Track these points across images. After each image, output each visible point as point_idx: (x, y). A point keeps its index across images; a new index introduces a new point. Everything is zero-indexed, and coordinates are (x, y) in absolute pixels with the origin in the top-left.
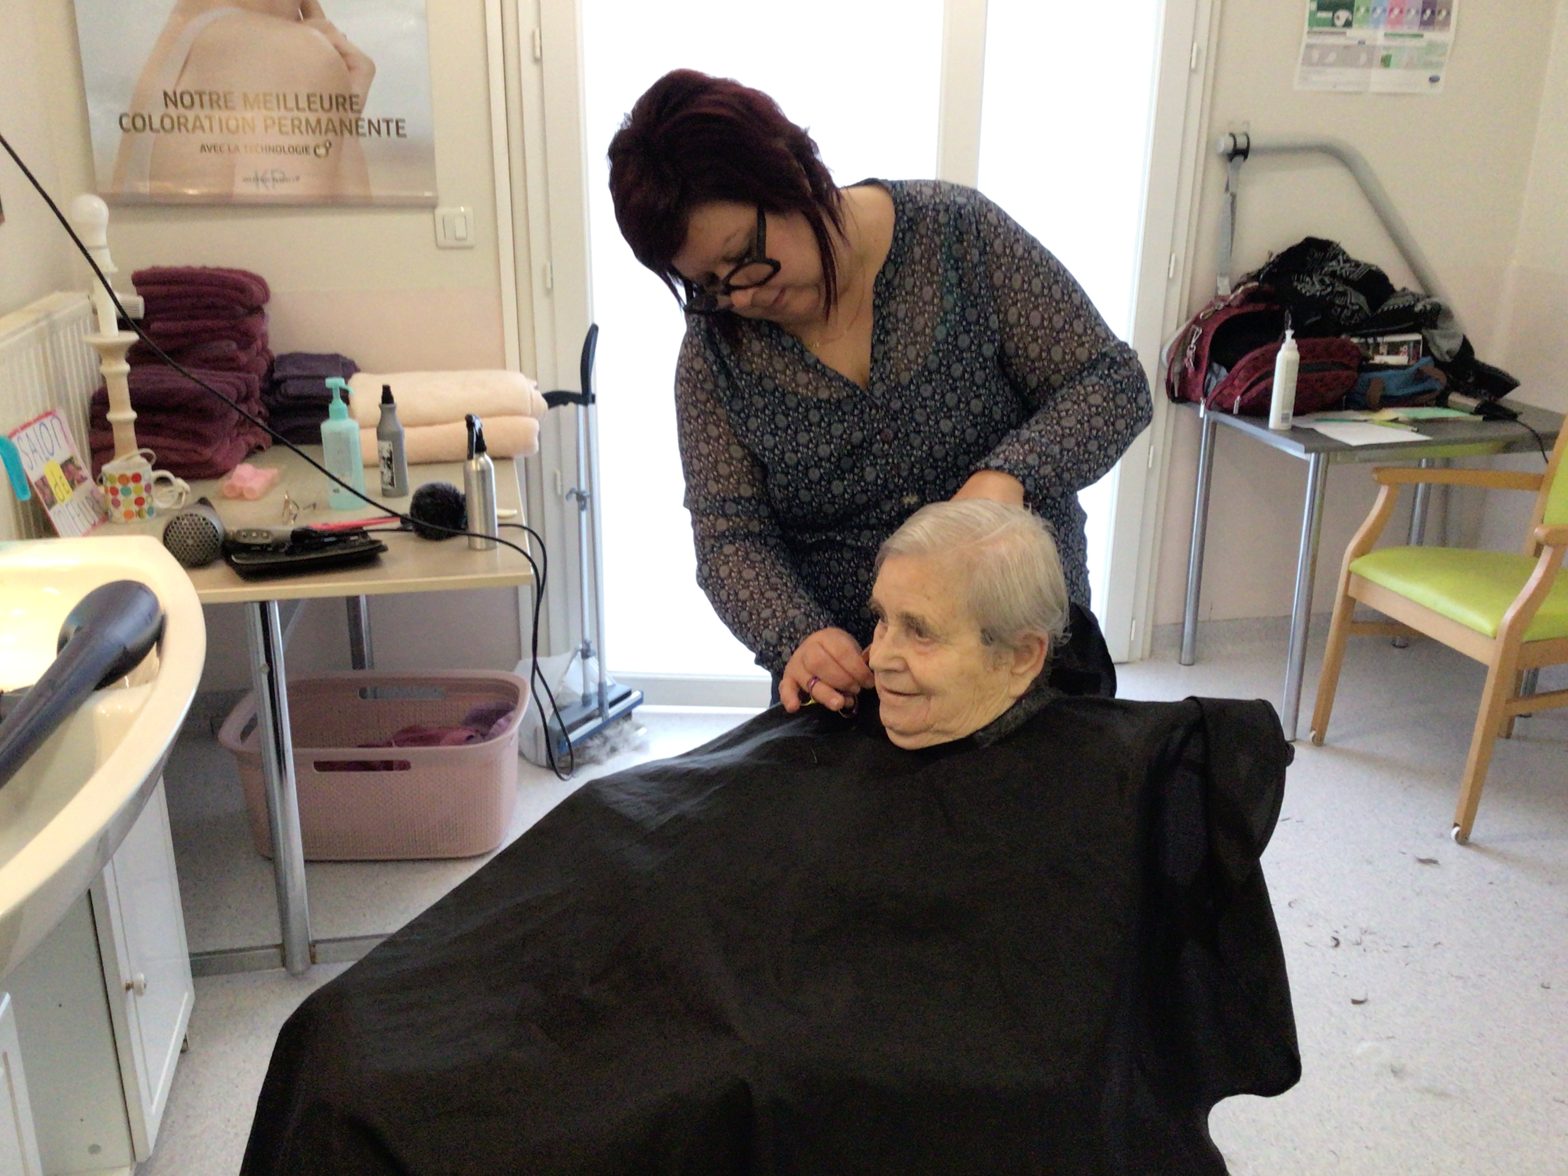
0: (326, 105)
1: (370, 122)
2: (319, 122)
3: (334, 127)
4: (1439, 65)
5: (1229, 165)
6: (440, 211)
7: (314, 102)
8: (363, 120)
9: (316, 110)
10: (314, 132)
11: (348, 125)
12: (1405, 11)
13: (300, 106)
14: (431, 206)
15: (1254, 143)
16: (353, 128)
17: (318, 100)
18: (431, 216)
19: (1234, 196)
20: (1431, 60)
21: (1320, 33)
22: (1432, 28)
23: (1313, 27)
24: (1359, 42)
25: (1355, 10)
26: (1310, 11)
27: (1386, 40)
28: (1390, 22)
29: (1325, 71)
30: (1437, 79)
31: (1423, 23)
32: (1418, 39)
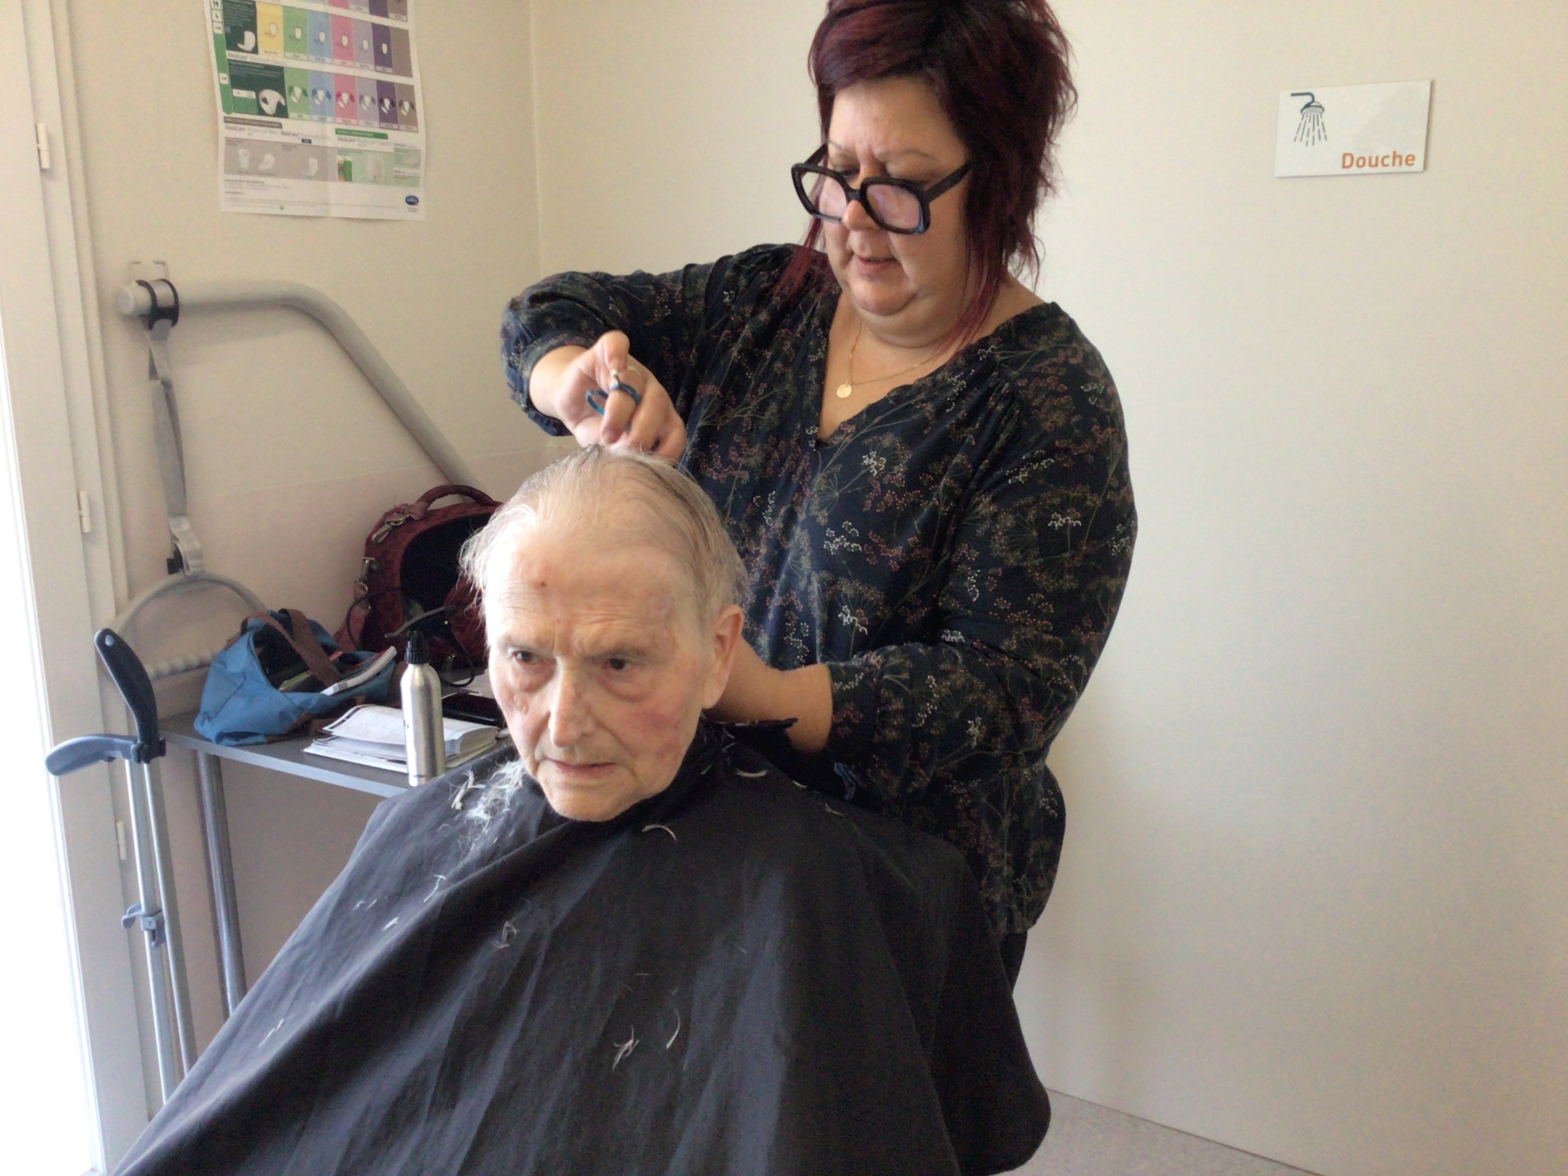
4: (414, 181)
5: (147, 334)
12: (357, 99)
15: (183, 296)
19: (167, 385)
20: (403, 172)
21: (244, 122)
22: (395, 126)
23: (231, 113)
24: (303, 141)
25: (287, 91)
26: (221, 85)
27: (340, 139)
28: (339, 113)
29: (263, 183)
30: (416, 200)
31: (383, 118)
32: (382, 140)
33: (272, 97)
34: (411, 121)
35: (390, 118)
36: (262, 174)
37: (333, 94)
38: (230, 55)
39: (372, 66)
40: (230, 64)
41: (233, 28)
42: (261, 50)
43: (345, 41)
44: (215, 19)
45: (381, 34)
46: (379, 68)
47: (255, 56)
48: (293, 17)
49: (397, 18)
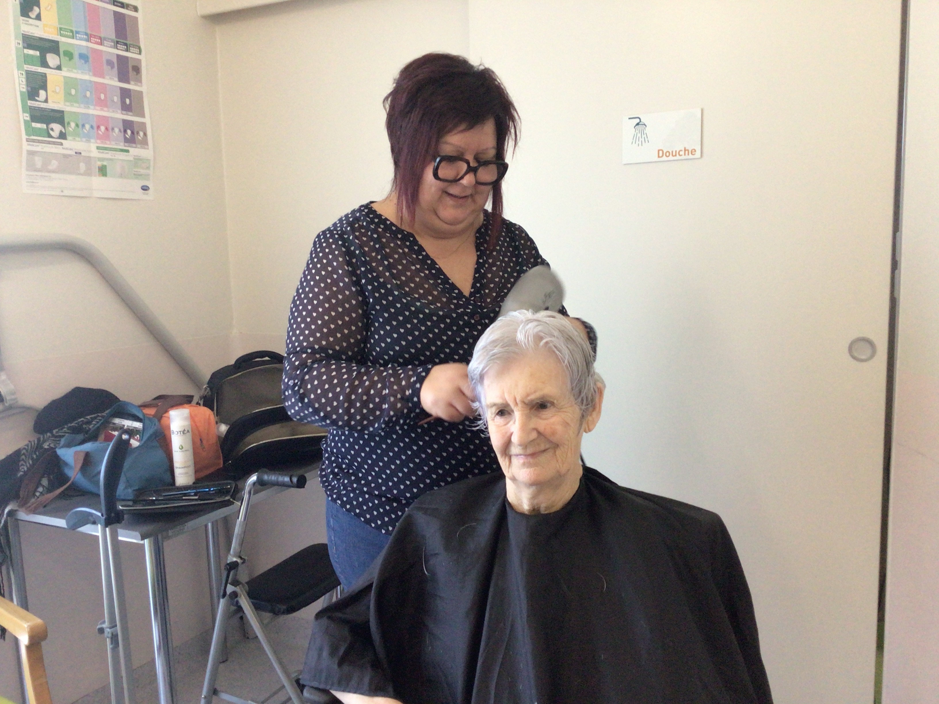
4: (147, 177)
12: (110, 130)
20: (140, 172)
21: (39, 141)
22: (134, 145)
23: (31, 136)
24: (76, 153)
25: (66, 125)
26: (24, 120)
27: (99, 152)
28: (99, 137)
29: (50, 176)
30: (148, 188)
31: (127, 141)
32: (125, 153)
33: (56, 128)
34: (144, 143)
35: (131, 141)
36: (50, 171)
37: (95, 127)
38: (31, 103)
39: (119, 111)
40: (30, 108)
41: (32, 88)
42: (49, 100)
43: (102, 96)
44: (21, 83)
45: (125, 93)
46: (124, 112)
47: (45, 104)
48: (69, 83)
49: (136, 85)
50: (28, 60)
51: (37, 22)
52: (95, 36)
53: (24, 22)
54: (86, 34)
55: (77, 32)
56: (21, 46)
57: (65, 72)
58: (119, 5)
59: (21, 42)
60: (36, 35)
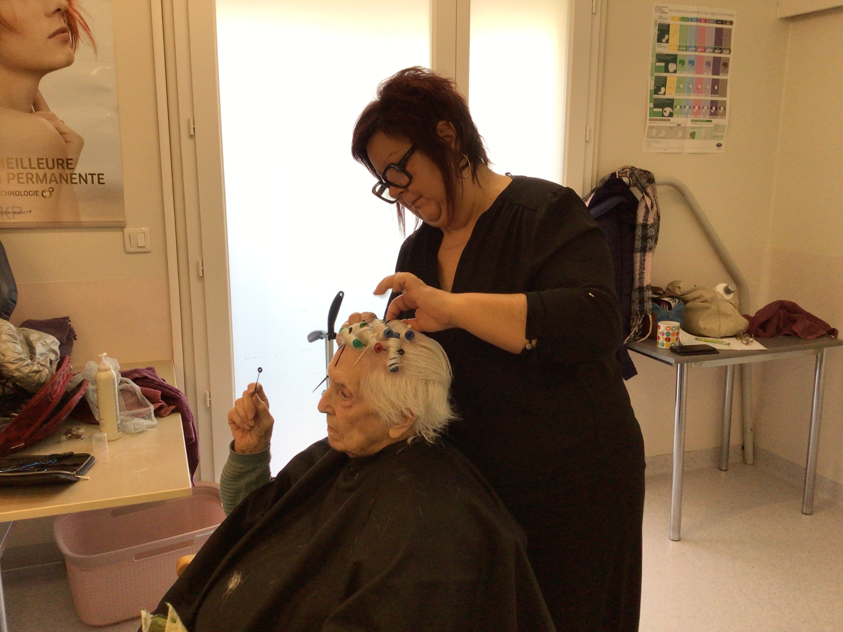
0: (51, 165)
1: (80, 175)
2: (45, 175)
3: (55, 178)
4: (721, 137)
6: (126, 230)
7: (42, 164)
8: (76, 174)
9: (44, 168)
10: (42, 182)
11: (65, 177)
12: (701, 108)
13: (32, 166)
14: (121, 227)
16: (69, 179)
17: (44, 161)
18: (122, 233)
20: (717, 134)
21: (656, 120)
22: (716, 117)
23: (652, 117)
24: (678, 125)
25: (674, 107)
26: (650, 107)
27: (692, 124)
28: (694, 114)
29: (660, 141)
30: (720, 145)
31: (711, 114)
32: (708, 123)
33: (668, 110)
34: (724, 114)
35: (714, 114)
36: (659, 138)
37: (692, 108)
38: (655, 96)
39: (710, 95)
40: (654, 100)
41: (657, 87)
42: (666, 93)
43: (700, 87)
44: (651, 84)
45: (715, 82)
46: (713, 95)
47: (664, 96)
48: (680, 80)
49: (723, 75)
50: (657, 69)
51: (666, 44)
52: (701, 47)
53: (659, 46)
54: (695, 47)
55: (690, 47)
56: (655, 61)
57: (678, 74)
58: (721, 22)
59: (655, 59)
60: (664, 53)
